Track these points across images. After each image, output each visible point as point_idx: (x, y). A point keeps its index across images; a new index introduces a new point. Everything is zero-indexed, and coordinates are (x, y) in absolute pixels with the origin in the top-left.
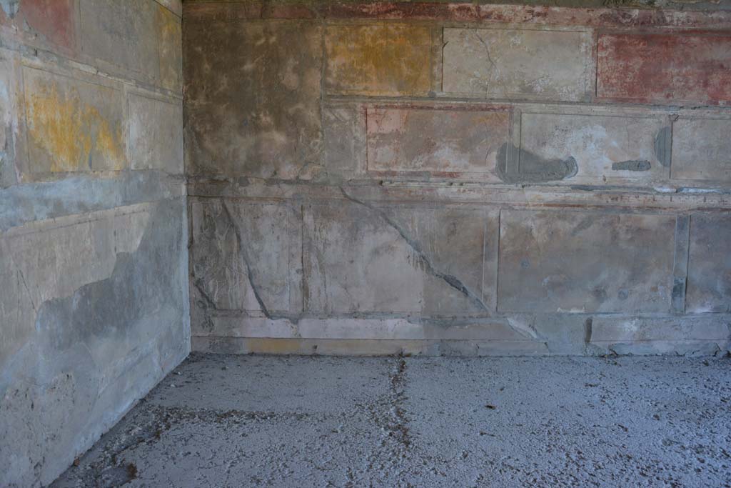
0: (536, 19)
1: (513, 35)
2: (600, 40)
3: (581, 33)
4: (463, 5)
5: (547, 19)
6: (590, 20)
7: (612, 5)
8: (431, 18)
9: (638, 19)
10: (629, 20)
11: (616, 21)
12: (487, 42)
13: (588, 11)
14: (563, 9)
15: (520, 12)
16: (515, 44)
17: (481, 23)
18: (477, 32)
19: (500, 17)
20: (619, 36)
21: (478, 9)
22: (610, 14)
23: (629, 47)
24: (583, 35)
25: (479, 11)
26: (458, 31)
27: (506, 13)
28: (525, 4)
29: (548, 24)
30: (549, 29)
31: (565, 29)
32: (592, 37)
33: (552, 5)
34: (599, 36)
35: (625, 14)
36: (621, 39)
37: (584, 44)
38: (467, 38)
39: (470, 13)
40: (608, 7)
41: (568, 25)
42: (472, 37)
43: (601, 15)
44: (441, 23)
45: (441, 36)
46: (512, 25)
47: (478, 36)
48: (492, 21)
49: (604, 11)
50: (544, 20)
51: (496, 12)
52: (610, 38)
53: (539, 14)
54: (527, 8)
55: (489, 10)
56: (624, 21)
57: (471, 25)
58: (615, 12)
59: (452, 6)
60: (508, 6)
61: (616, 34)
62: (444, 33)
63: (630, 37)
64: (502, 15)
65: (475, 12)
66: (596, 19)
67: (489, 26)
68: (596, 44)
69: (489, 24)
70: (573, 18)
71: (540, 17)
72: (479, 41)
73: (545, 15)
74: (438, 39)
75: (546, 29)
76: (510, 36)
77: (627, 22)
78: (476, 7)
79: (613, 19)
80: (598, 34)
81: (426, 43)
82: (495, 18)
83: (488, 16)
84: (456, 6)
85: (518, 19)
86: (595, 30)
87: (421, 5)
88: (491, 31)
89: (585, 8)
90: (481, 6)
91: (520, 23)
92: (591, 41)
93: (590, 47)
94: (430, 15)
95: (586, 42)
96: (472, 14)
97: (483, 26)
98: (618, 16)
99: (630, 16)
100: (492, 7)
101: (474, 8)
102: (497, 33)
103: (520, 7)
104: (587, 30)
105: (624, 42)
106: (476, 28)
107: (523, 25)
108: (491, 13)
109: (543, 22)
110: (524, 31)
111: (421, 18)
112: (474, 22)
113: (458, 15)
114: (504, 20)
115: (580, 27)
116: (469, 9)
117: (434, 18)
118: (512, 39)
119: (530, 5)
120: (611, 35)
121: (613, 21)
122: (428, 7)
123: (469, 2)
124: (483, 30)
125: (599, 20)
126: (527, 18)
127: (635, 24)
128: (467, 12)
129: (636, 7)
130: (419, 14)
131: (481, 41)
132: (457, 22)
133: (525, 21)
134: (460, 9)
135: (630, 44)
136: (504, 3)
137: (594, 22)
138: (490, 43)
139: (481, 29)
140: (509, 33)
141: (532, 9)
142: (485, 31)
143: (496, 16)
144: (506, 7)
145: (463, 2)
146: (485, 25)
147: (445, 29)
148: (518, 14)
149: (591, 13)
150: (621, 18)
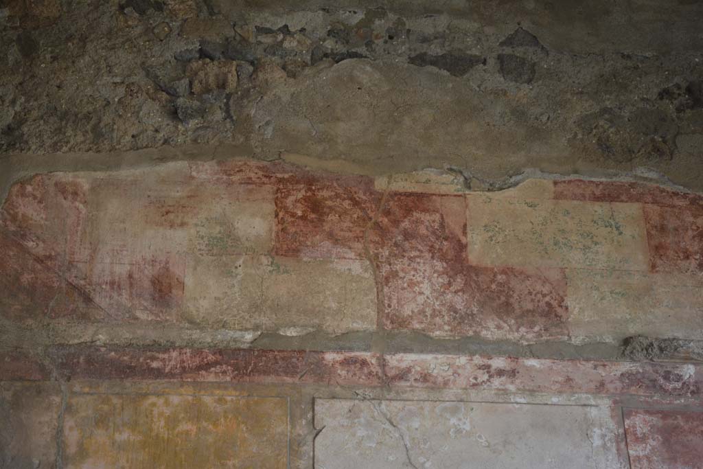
0: (497, 382)
1: (454, 411)
2: (627, 422)
3: (588, 409)
4: (353, 354)
5: (518, 381)
6: (602, 384)
7: (640, 356)
8: (288, 380)
9: (696, 382)
10: (678, 385)
11: (653, 385)
12: (403, 427)
13: (595, 367)
14: (548, 362)
15: (463, 367)
16: (458, 431)
17: (390, 390)
18: (383, 406)
19: (425, 377)
20: (665, 415)
21: (383, 364)
22: (638, 372)
23: (690, 437)
24: (593, 412)
25: (384, 366)
26: (346, 405)
27: (435, 371)
28: (472, 354)
29: (522, 391)
30: (522, 400)
31: (555, 400)
32: (612, 417)
33: (525, 356)
34: (625, 415)
35: (668, 373)
36: (670, 421)
37: (597, 431)
38: (362, 420)
39: (366, 370)
40: (633, 360)
41: (560, 393)
42: (373, 417)
43: (622, 375)
44: (309, 390)
45: (310, 415)
46: (450, 393)
47: (385, 415)
48: (411, 386)
49: (626, 366)
50: (512, 383)
51: (419, 369)
52: (647, 417)
53: (500, 373)
54: (478, 360)
55: (404, 365)
56: (670, 386)
57: (369, 393)
58: (648, 368)
59: (330, 357)
60: (440, 356)
61: (658, 412)
62: (316, 408)
63: (688, 417)
64: (430, 375)
65: (376, 369)
66: (612, 382)
67: (405, 396)
68: (621, 431)
69: (406, 392)
70: (569, 379)
71: (503, 378)
72: (388, 426)
73: (513, 373)
74: (304, 422)
75: (519, 400)
76: (448, 416)
77: (675, 389)
78: (378, 359)
79: (647, 382)
80: (623, 412)
81: (279, 430)
82: (416, 380)
83: (403, 375)
84: (339, 357)
85: (462, 382)
86: (615, 402)
87: (270, 355)
88: (411, 406)
89: (587, 360)
90: (388, 357)
91: (465, 389)
92: (612, 425)
93: (610, 435)
94: (286, 374)
95: (601, 426)
96: (370, 373)
97: (393, 395)
98: (655, 376)
99: (679, 378)
100: (408, 359)
101: (374, 361)
102: (422, 408)
103: (462, 360)
104: (599, 402)
105: (676, 427)
106: (379, 399)
107: (473, 394)
108: (409, 370)
109: (512, 388)
110: (474, 406)
111: (270, 379)
112: (375, 387)
113: (344, 373)
114: (435, 383)
115: (584, 396)
116: (364, 363)
117: (296, 380)
118: (453, 421)
119: (481, 355)
120: (647, 412)
121: (647, 387)
122: (283, 359)
123: (365, 350)
124: (394, 403)
125: (618, 384)
126: (480, 380)
127: (693, 393)
128: (361, 368)
129: (688, 360)
130: (266, 372)
131: (392, 423)
132: (342, 387)
133: (474, 385)
134: (346, 363)
135: (691, 431)
136: (431, 352)
137: (610, 387)
138: (408, 428)
139: (390, 400)
140: (445, 409)
141: (486, 361)
142: (399, 405)
143: (418, 377)
144: (436, 358)
145: (351, 349)
146: (397, 393)
147: (318, 401)
148: (460, 371)
149: (600, 370)
150: (662, 381)
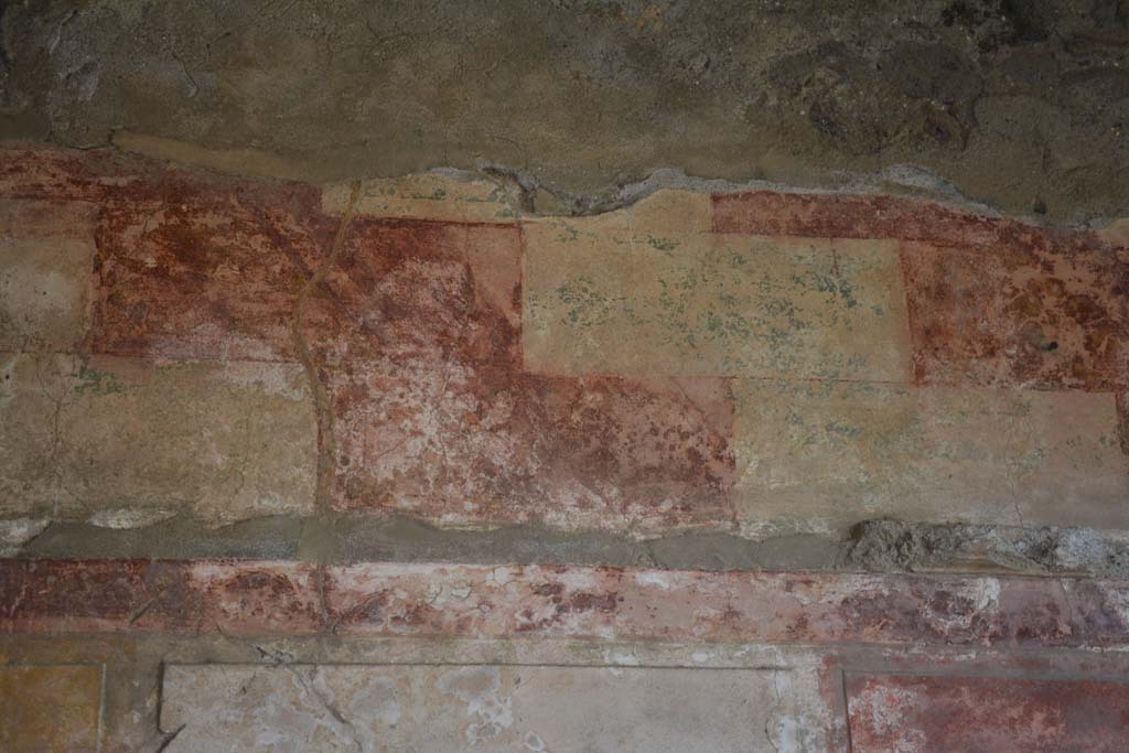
0: (574, 621)
1: (479, 685)
2: (853, 702)
3: (771, 676)
4: (256, 566)
5: (620, 619)
6: (802, 622)
7: (884, 560)
8: (106, 625)
9: (1002, 615)
10: (964, 622)
11: (912, 623)
12: (362, 723)
13: (789, 586)
14: (687, 577)
15: (502, 591)
16: (486, 729)
17: (337, 643)
18: (320, 678)
19: (417, 614)
20: (933, 686)
21: (324, 585)
22: (880, 596)
23: (986, 733)
24: (781, 682)
25: (327, 590)
26: (235, 677)
27: (440, 600)
28: (523, 562)
29: (629, 639)
30: (629, 660)
31: (700, 657)
32: (821, 692)
33: (638, 565)
34: (850, 687)
35: (943, 595)
36: (944, 699)
37: (788, 723)
38: (271, 709)
39: (285, 601)
40: (868, 570)
41: (712, 642)
42: (296, 703)
43: (845, 601)
44: (153, 645)
45: (150, 703)
46: (471, 646)
47: (322, 697)
48: (385, 633)
49: (854, 584)
50: (608, 622)
51: (403, 595)
52: (897, 692)
53: (583, 601)
54: (534, 574)
55: (370, 588)
56: (946, 625)
57: (291, 651)
58: (903, 587)
59: (204, 572)
60: (451, 567)
61: (920, 680)
62: (166, 685)
63: (983, 690)
64: (428, 608)
65: (307, 597)
66: (823, 617)
67: (371, 655)
68: (840, 721)
69: (372, 646)
70: (731, 613)
71: (589, 613)
72: (328, 721)
73: (610, 602)
74: (136, 717)
75: (621, 659)
76: (463, 695)
77: (956, 630)
78: (313, 574)
79: (899, 616)
80: (844, 681)
81: (77, 737)
82: (396, 619)
83: (367, 609)
84: (225, 573)
85: (498, 621)
86: (829, 661)
87: (67, 572)
88: (382, 677)
89: (772, 572)
90: (336, 571)
91: (504, 637)
92: (820, 708)
93: (815, 732)
94: (102, 611)
95: (796, 713)
96: (294, 607)
97: (342, 653)
98: (916, 602)
99: (966, 606)
100: (380, 574)
101: (303, 580)
102: (407, 681)
103: (501, 574)
104: (795, 660)
105: (957, 712)
106: (311, 662)
107: (521, 647)
108: (381, 598)
109: (606, 633)
110: (523, 673)
111: (63, 625)
112: (304, 637)
113: (233, 607)
114: (437, 625)
115: (762, 648)
116: (281, 584)
117: (124, 625)
118: (475, 707)
119: (542, 565)
120: (899, 681)
121: (898, 626)
122: (96, 578)
123: (285, 557)
124: (347, 671)
125: (838, 623)
126: (536, 618)
127: (994, 637)
128: (275, 597)
129: (985, 567)
130: (55, 609)
131: (336, 715)
132: (229, 637)
133: (524, 628)
134: (241, 584)
135: (988, 719)
136: (432, 558)
137: (819, 628)
138: (374, 728)
139: (337, 664)
140: (459, 683)
141: (553, 577)
142: (356, 674)
143: (400, 613)
144: (443, 572)
145: (253, 555)
146: (354, 648)
147: (172, 671)
148: (494, 599)
149: (800, 593)
150: (929, 613)
